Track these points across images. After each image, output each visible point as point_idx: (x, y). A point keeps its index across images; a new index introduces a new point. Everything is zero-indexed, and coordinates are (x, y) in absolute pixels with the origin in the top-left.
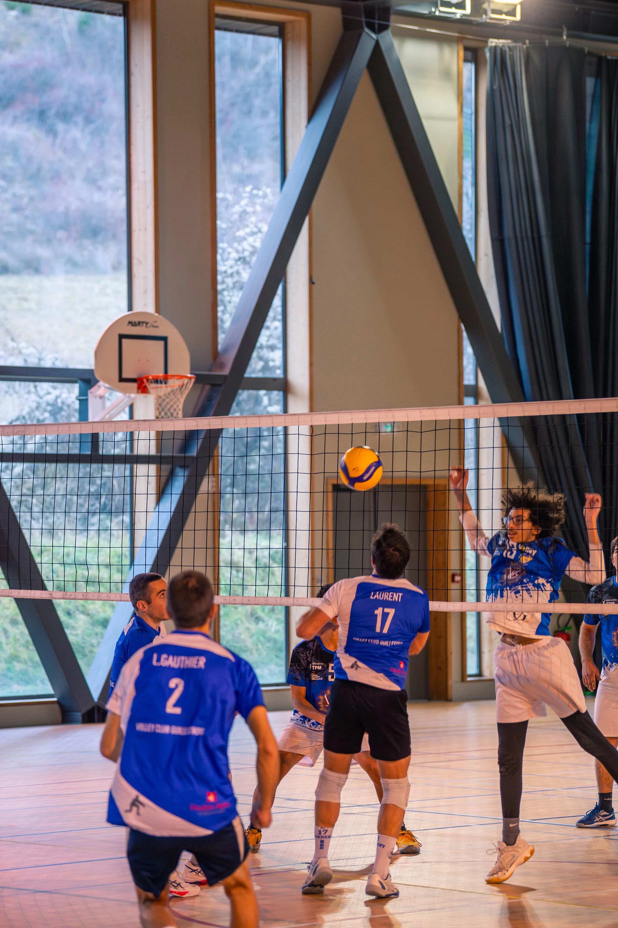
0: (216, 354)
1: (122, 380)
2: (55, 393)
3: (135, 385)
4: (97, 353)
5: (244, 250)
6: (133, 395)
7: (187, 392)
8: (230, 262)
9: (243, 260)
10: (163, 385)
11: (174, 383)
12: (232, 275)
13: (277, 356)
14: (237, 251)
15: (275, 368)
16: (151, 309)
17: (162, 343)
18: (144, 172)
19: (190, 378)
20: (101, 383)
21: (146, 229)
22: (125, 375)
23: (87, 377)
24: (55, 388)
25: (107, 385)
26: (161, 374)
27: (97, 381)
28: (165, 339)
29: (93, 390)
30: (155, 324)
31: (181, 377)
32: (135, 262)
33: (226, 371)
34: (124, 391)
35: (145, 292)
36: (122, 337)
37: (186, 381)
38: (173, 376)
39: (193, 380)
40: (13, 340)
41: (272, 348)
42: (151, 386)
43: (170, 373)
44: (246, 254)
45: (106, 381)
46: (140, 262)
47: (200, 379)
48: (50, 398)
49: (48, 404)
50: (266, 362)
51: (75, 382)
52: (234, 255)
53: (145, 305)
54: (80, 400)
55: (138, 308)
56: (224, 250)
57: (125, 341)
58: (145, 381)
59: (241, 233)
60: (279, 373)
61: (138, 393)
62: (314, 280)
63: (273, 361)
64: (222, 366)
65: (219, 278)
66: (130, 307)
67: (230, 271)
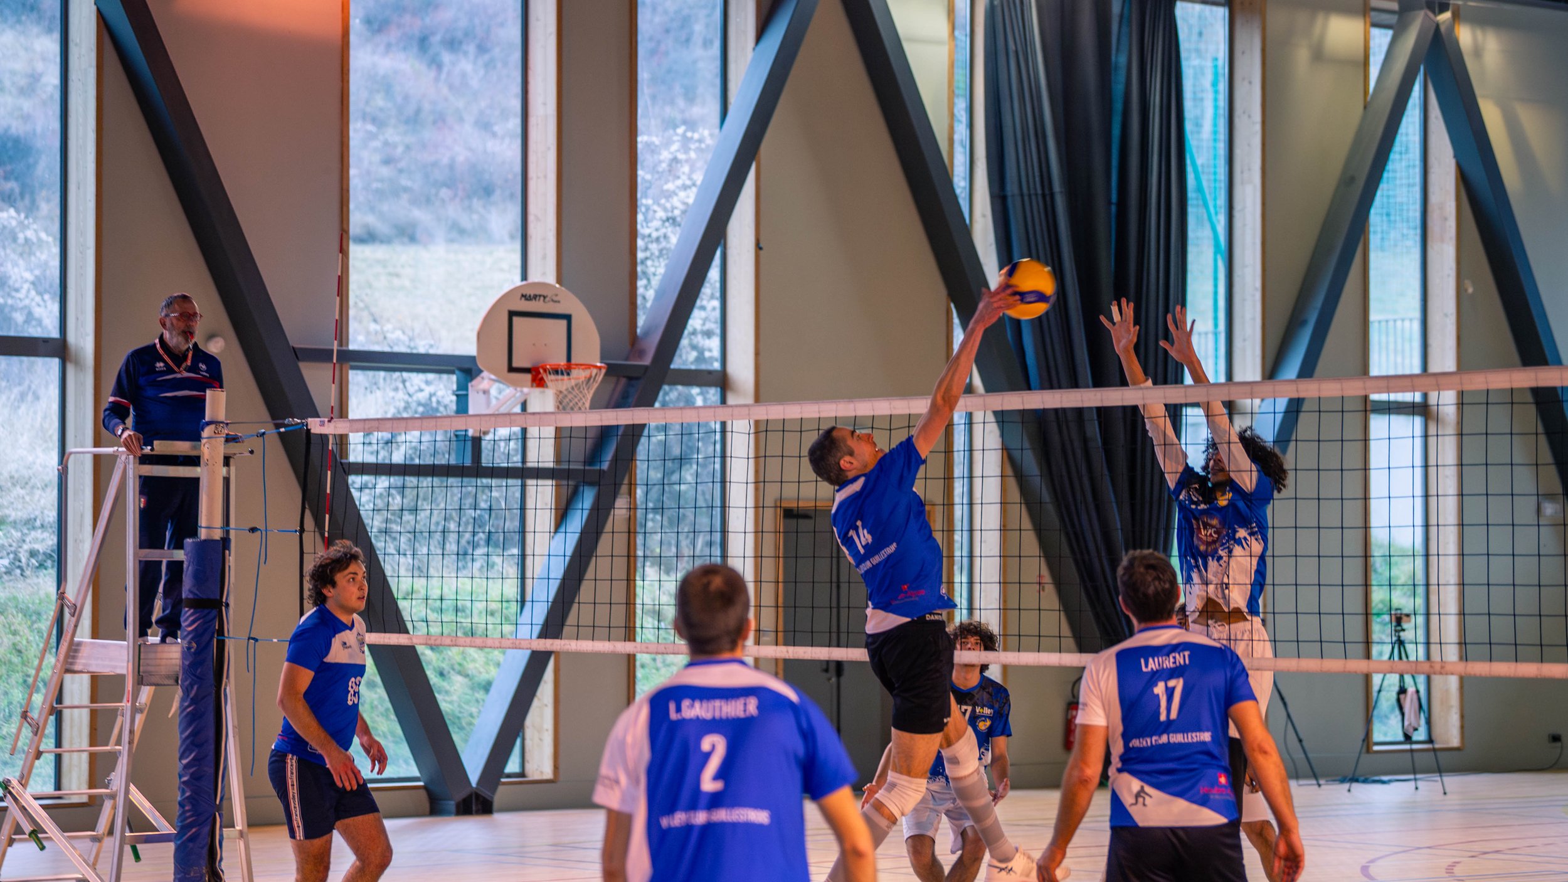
0: (634, 339)
1: (511, 369)
2: (429, 390)
3: (528, 377)
4: (482, 335)
5: (673, 208)
6: (526, 390)
7: (596, 385)
8: (656, 223)
9: (672, 220)
10: (566, 377)
11: (579, 375)
12: (657, 240)
13: (715, 343)
14: (665, 210)
15: (712, 359)
16: (551, 278)
17: (564, 323)
18: (545, 104)
19: (600, 368)
20: (485, 374)
21: (545, 177)
22: (515, 364)
23: (467, 366)
24: (428, 383)
25: (493, 377)
26: (562, 361)
27: (481, 371)
28: (568, 318)
29: (474, 382)
30: (555, 299)
31: (589, 366)
32: (531, 218)
33: (647, 361)
34: (515, 384)
35: (544, 257)
36: (512, 314)
37: (595, 371)
38: (578, 365)
39: (603, 371)
40: (375, 321)
41: (708, 334)
42: (549, 378)
43: (573, 361)
44: (677, 212)
45: (491, 371)
46: (538, 219)
47: (612, 370)
48: (422, 396)
49: (419, 404)
50: (701, 352)
51: (452, 372)
52: (661, 214)
53: (544, 274)
54: (457, 396)
55: (534, 277)
56: (648, 208)
57: (515, 319)
58: (541, 371)
59: (670, 186)
60: (717, 366)
61: (532, 386)
62: (761, 245)
63: (710, 350)
64: (641, 353)
65: (640, 243)
66: (524, 276)
67: (655, 235)
